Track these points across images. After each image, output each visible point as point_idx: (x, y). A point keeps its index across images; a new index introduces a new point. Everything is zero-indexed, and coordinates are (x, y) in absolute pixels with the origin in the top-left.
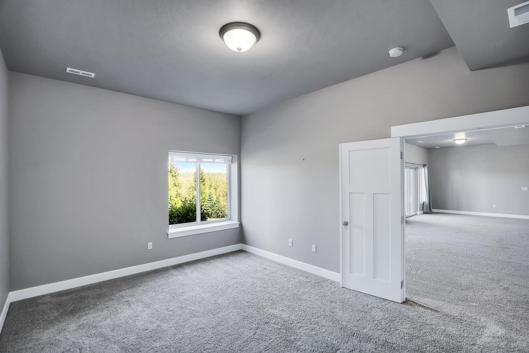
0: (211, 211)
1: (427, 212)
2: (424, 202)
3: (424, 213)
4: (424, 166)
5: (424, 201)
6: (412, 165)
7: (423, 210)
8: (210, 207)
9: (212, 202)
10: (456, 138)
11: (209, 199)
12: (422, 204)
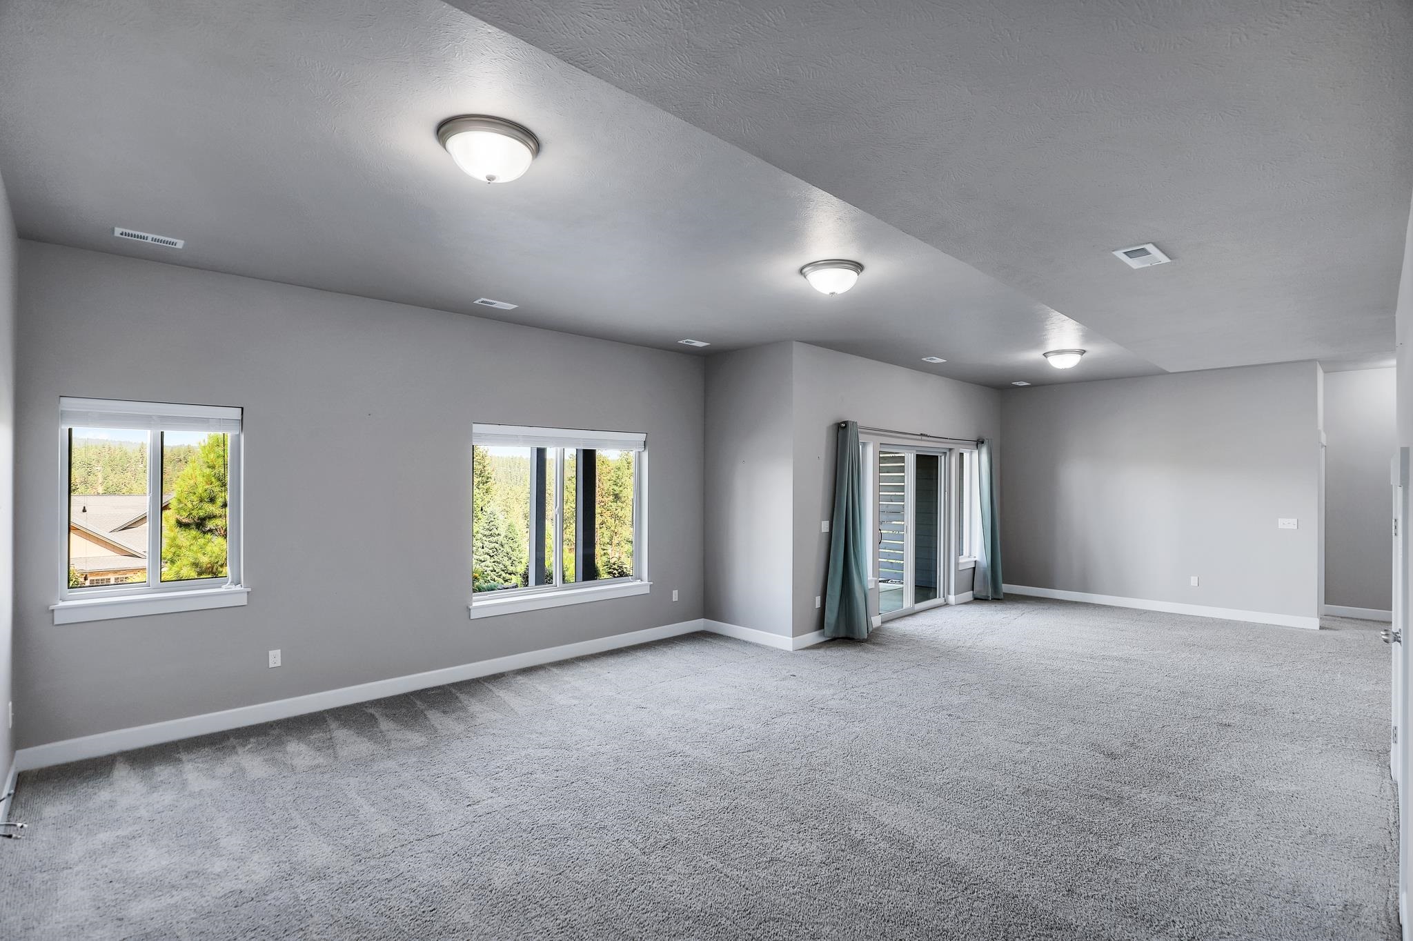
0: (490, 564)
1: (984, 594)
2: (976, 561)
3: (978, 599)
4: (979, 443)
5: (976, 559)
6: (921, 440)
7: (973, 590)
8: (488, 554)
9: (495, 539)
10: (1051, 347)
11: (487, 533)
12: (972, 570)
